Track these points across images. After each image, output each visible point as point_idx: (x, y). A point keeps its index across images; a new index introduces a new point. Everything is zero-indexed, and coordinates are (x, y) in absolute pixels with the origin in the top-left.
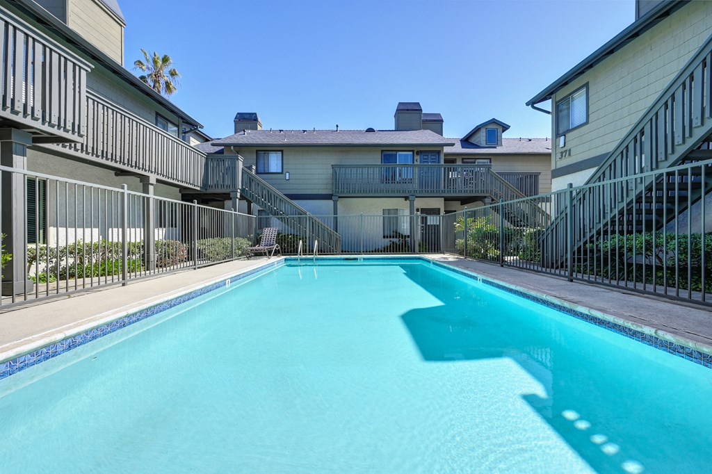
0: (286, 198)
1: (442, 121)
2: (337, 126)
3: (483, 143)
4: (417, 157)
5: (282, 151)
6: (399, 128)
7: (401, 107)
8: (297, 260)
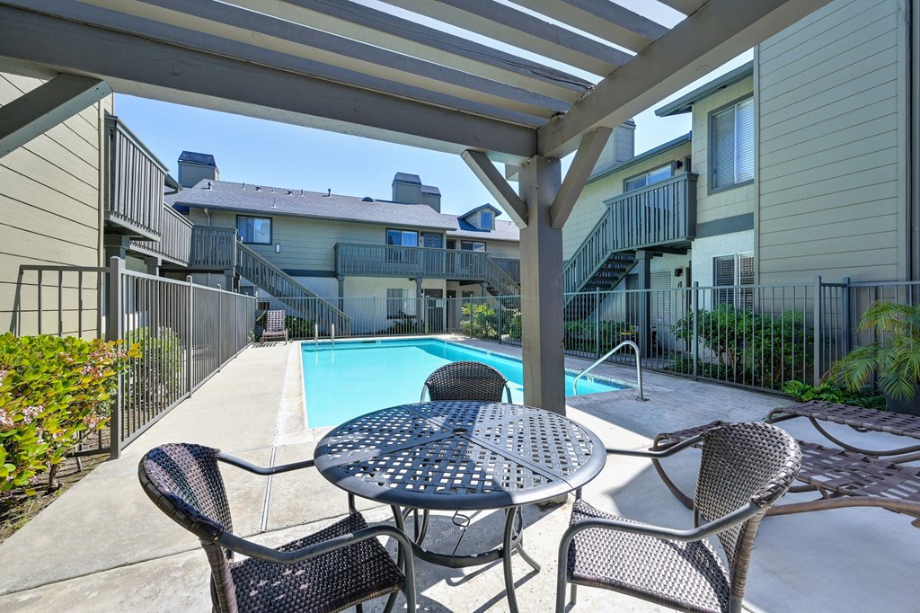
0: (282, 272)
1: (440, 195)
2: (329, 190)
3: (479, 226)
4: (422, 238)
5: (271, 219)
6: (398, 200)
7: (400, 178)
8: (315, 344)
